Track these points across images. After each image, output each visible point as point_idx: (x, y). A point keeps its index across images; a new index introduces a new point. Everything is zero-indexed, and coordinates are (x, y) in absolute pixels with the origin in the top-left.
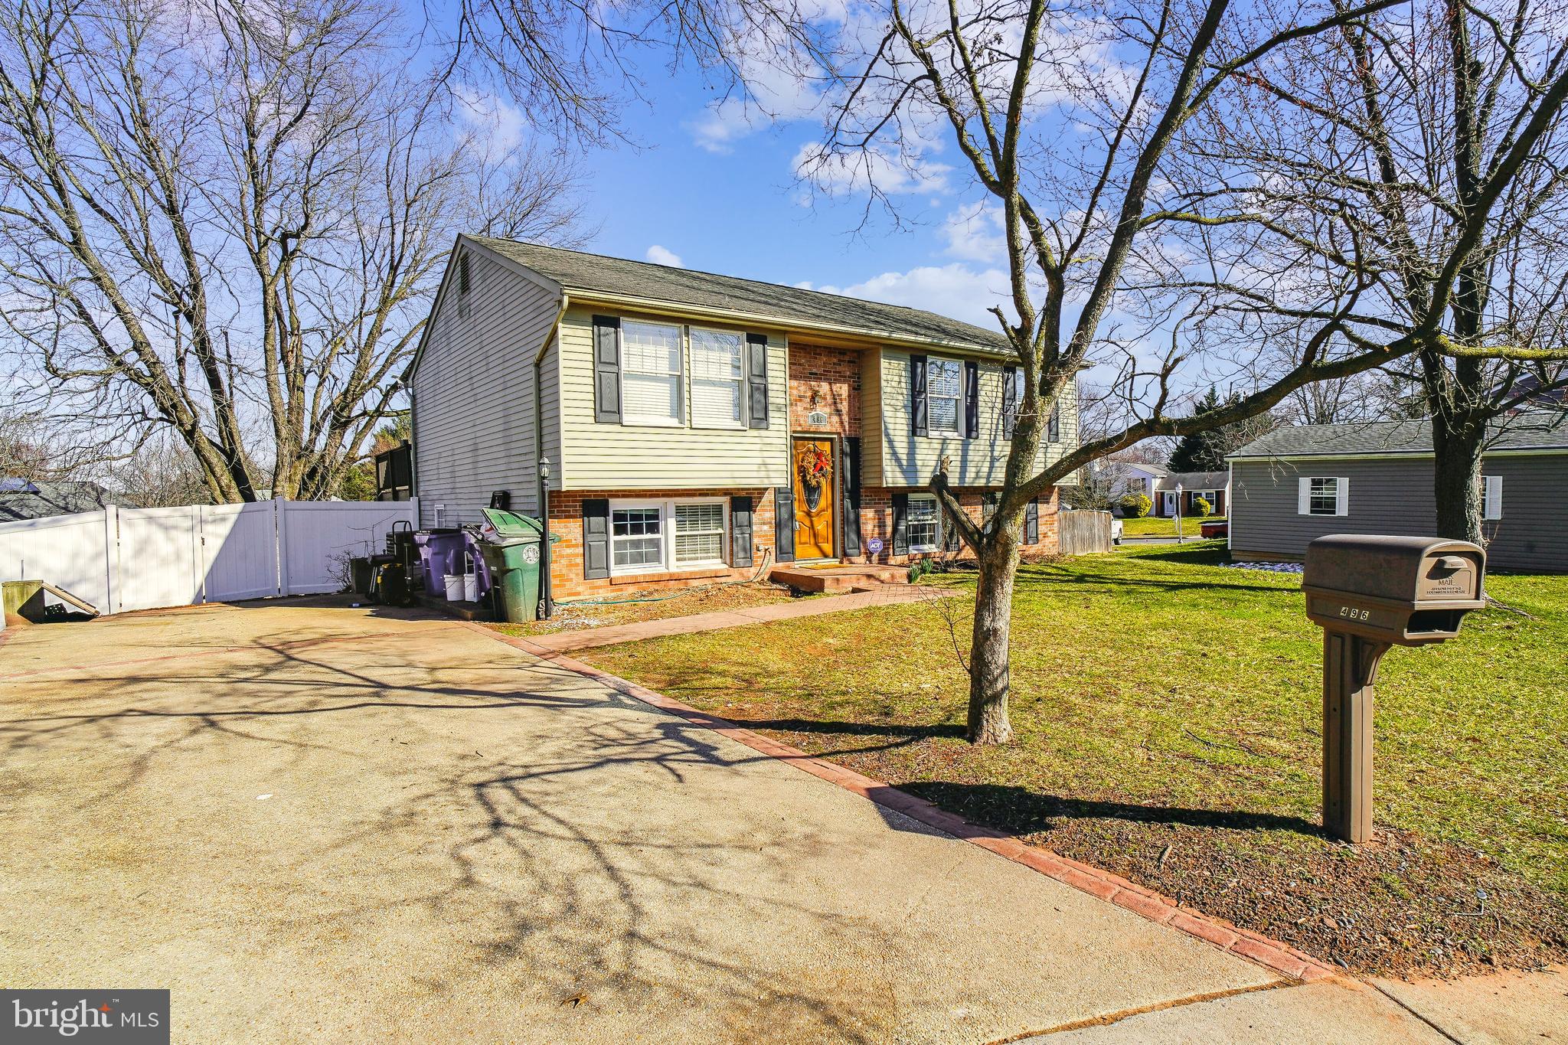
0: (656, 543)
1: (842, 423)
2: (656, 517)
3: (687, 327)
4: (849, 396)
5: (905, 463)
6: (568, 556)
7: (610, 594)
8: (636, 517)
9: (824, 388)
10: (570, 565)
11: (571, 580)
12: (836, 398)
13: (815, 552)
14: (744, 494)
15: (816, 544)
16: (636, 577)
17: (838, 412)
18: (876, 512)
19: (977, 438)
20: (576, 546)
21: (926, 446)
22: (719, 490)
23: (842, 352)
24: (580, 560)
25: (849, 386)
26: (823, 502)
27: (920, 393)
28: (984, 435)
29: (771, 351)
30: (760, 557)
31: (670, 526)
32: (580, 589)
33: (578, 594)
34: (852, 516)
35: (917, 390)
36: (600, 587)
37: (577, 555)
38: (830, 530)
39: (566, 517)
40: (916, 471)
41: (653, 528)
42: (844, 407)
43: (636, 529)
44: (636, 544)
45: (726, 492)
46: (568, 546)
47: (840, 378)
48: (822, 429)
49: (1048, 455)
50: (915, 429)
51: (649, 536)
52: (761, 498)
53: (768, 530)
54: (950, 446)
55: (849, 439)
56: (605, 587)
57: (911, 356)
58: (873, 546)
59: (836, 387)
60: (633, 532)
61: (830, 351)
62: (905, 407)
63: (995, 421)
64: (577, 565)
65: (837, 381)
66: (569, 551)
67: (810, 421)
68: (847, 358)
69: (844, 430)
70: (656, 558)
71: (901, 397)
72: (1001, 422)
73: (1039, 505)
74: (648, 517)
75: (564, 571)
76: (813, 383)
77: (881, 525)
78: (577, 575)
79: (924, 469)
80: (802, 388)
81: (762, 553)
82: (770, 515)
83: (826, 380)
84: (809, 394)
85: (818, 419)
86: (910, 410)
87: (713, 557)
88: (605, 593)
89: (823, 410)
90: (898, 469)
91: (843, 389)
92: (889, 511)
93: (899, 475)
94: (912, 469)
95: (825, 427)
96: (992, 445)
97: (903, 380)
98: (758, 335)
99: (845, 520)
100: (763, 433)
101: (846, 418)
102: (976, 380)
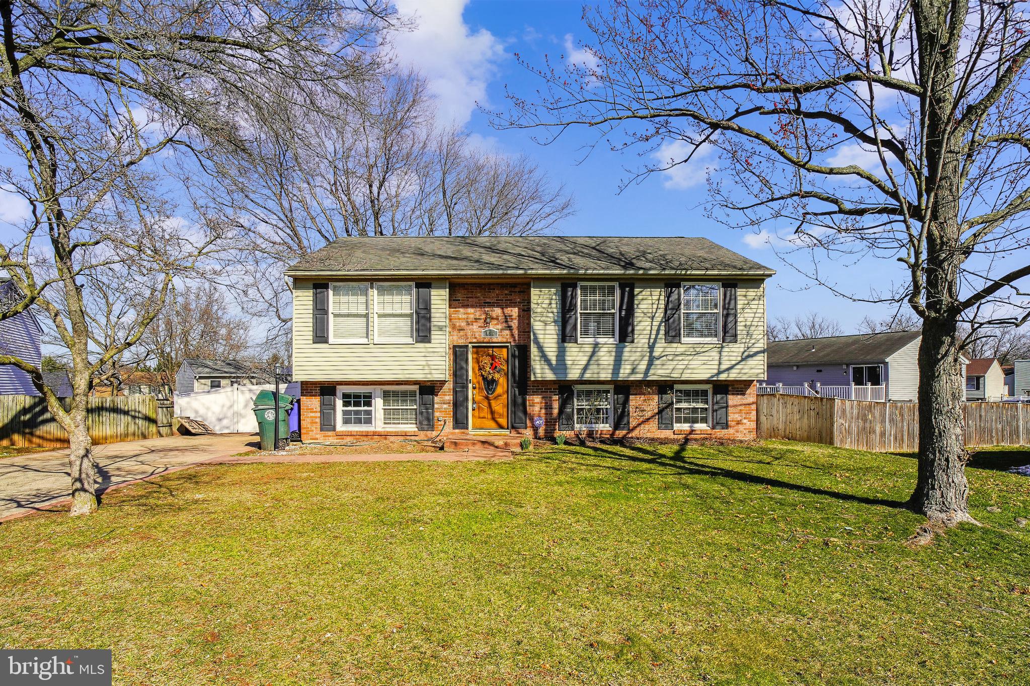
0: (369, 413)
1: (512, 335)
2: (370, 397)
3: (372, 284)
4: (519, 316)
5: (554, 362)
6: (311, 417)
7: (335, 441)
8: (357, 396)
9: (497, 311)
10: (313, 423)
11: (313, 431)
12: (507, 319)
13: (493, 424)
14: (429, 384)
15: (494, 419)
16: (351, 432)
17: (510, 328)
18: (543, 398)
19: (633, 342)
20: (316, 412)
21: (577, 349)
22: (411, 381)
23: (514, 285)
24: (318, 420)
25: (519, 309)
26: (499, 390)
27: (570, 310)
28: (641, 339)
29: (434, 292)
30: (441, 425)
31: (378, 403)
32: (318, 436)
33: (317, 439)
34: (519, 400)
35: (566, 309)
36: (330, 436)
37: (316, 417)
38: (506, 409)
39: (311, 396)
40: (566, 369)
41: (368, 404)
42: (515, 324)
43: (357, 404)
44: (357, 412)
45: (415, 383)
46: (311, 412)
47: (512, 304)
48: (494, 341)
49: (723, 354)
50: (565, 336)
51: (366, 408)
52: (442, 387)
53: (449, 408)
54: (602, 349)
55: (518, 346)
56: (333, 436)
57: (562, 284)
58: (538, 422)
59: (508, 311)
60: (355, 406)
61: (503, 286)
62: (555, 321)
63: (655, 328)
64: (316, 423)
65: (507, 306)
66: (313, 415)
67: (483, 335)
68: (517, 290)
69: (515, 340)
70: (369, 421)
71: (551, 315)
72: (662, 328)
73: (730, 397)
74: (365, 397)
75: (309, 426)
76: (486, 309)
77: (548, 407)
78: (316, 428)
79: (573, 367)
80: (478, 314)
81: (442, 423)
82: (449, 398)
83: (498, 306)
84: (483, 317)
85: (491, 333)
86: (560, 324)
87: (410, 423)
88: (332, 440)
89: (494, 327)
90: (546, 367)
91: (514, 312)
92: (557, 397)
93: (547, 371)
94: (562, 367)
95: (497, 338)
96: (652, 348)
97: (553, 302)
98: (424, 283)
99: (514, 403)
100: (428, 345)
101: (516, 332)
102: (632, 296)
